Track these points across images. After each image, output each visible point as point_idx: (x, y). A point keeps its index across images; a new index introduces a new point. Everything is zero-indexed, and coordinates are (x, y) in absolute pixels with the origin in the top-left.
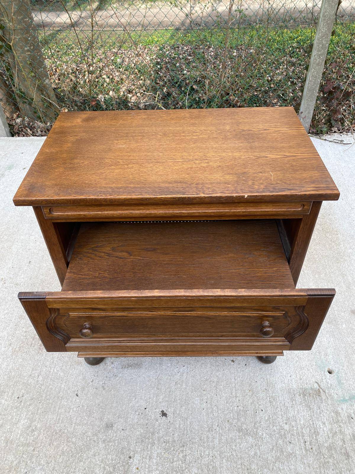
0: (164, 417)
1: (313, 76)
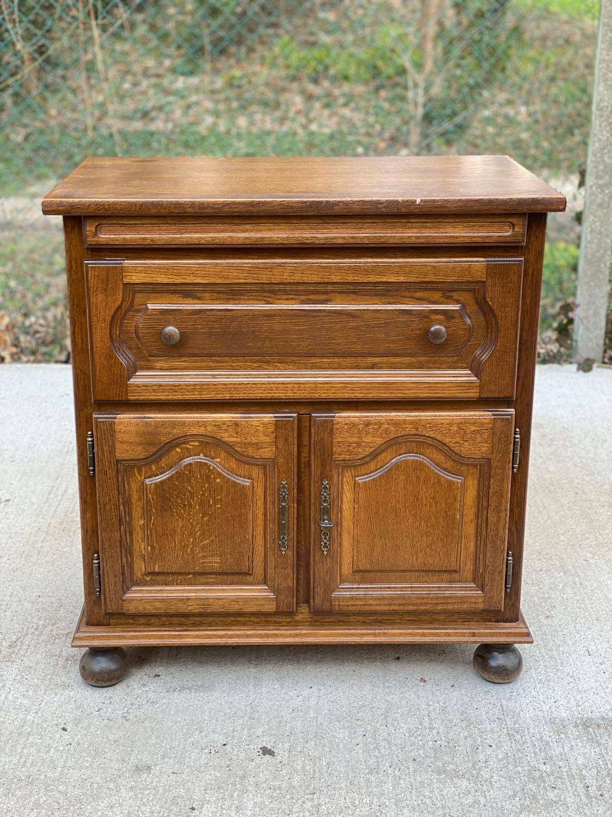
0: (267, 756)
1: (592, 231)
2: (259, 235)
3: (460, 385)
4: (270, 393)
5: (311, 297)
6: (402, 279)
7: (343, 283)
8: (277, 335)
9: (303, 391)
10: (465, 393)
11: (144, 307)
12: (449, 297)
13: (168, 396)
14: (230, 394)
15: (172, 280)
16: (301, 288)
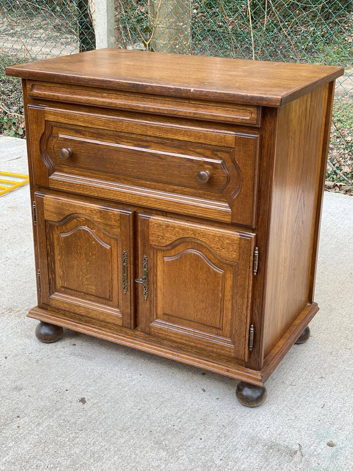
0: (81, 403)
2: (110, 101)
3: (220, 212)
4: (117, 197)
5: (139, 143)
6: (186, 139)
7: (154, 137)
8: (121, 163)
9: (134, 199)
10: (223, 217)
11: (57, 135)
12: (216, 155)
13: (68, 188)
14: (97, 193)
15: (67, 122)
16: (134, 136)
